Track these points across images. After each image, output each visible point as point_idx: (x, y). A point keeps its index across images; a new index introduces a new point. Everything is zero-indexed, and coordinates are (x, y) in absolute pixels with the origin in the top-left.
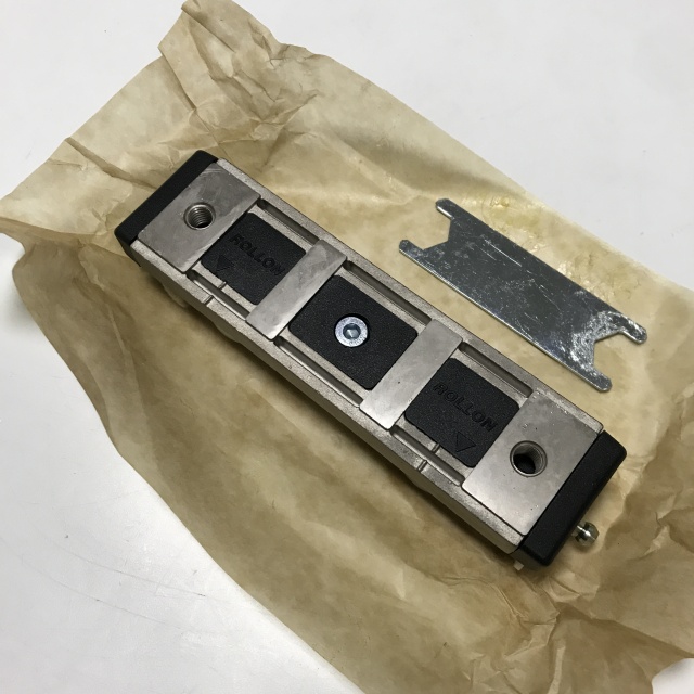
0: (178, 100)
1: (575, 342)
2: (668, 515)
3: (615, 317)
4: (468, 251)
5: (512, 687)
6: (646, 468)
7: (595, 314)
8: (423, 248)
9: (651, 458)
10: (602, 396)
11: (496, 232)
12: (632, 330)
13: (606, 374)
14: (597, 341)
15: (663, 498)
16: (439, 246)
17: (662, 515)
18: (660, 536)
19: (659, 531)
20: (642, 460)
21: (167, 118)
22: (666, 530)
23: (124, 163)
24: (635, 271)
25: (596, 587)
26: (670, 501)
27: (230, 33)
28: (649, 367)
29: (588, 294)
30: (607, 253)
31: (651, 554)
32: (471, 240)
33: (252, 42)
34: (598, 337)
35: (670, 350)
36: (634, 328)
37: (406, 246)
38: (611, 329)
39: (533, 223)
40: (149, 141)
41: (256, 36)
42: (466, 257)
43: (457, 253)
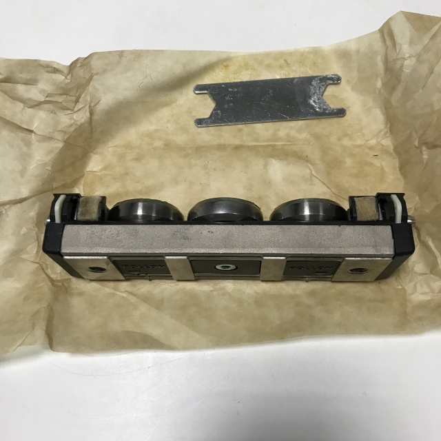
0: (21, 134)
1: (313, 104)
2: (419, 141)
3: (320, 79)
4: (230, 101)
5: (422, 274)
6: (390, 131)
7: (311, 84)
8: (208, 116)
9: (389, 125)
10: (345, 118)
11: (234, 83)
12: (331, 79)
13: (339, 106)
14: (322, 96)
15: (410, 137)
16: (214, 110)
17: (416, 143)
18: (424, 153)
19: (421, 152)
20: (386, 130)
21: (25, 149)
22: (424, 148)
23: (25, 193)
24: (310, 52)
25: (417, 198)
26: (414, 135)
27: (29, 77)
28: (353, 89)
29: (299, 78)
30: (291, 54)
31: (426, 164)
32: (226, 95)
33: (46, 74)
34: (321, 93)
35: (355, 74)
36: (332, 78)
37: (200, 122)
38: (323, 86)
39: (246, 66)
40: (26, 169)
41: (49, 69)
42: (231, 104)
43: (226, 106)
